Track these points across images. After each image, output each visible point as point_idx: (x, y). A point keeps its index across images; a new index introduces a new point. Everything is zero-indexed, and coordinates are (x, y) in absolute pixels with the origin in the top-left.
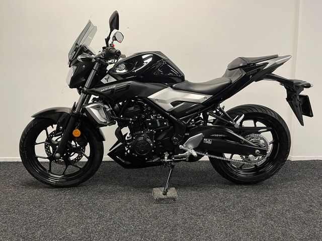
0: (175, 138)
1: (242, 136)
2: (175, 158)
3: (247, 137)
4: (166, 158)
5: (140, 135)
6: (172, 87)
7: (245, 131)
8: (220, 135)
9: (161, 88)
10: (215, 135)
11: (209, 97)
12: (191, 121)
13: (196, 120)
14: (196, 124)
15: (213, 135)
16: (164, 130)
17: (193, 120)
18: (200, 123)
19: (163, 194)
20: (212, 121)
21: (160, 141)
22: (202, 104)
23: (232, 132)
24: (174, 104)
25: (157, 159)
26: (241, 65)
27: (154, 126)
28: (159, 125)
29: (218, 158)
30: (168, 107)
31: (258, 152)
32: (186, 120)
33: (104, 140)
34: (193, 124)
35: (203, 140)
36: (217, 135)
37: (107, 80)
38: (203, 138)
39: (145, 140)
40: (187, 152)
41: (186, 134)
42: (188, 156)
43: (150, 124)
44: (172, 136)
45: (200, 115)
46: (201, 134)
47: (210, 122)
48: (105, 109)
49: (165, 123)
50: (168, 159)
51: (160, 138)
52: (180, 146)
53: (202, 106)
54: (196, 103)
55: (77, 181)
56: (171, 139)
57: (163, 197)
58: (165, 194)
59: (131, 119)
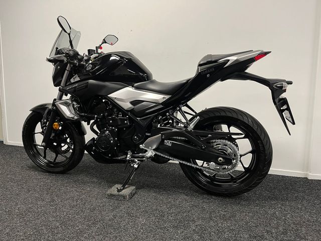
0: (135, 137)
4: (129, 156)
6: (133, 86)
8: (182, 138)
9: (120, 87)
10: (177, 138)
11: (167, 97)
15: (175, 138)
16: (126, 128)
22: (162, 104)
24: (134, 103)
25: (123, 157)
28: (120, 123)
30: (127, 106)
31: (220, 160)
35: (163, 141)
36: (180, 138)
37: (74, 79)
38: (163, 139)
39: (106, 136)
41: (147, 134)
43: (111, 122)
44: (133, 135)
46: (160, 134)
48: (73, 105)
49: (126, 122)
52: (141, 146)
53: (161, 106)
54: (156, 103)
56: (132, 137)
59: (96, 116)
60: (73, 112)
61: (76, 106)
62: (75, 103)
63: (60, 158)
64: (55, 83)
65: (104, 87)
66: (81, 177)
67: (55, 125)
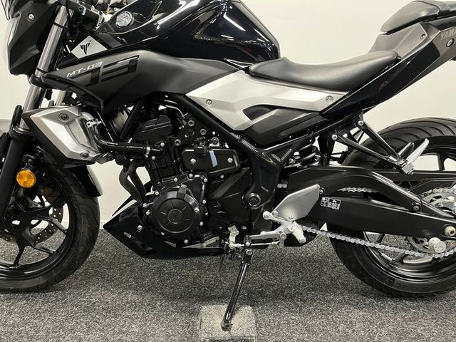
0: (253, 195)
1: (413, 192)
2: (253, 241)
3: (426, 195)
4: (232, 239)
5: (171, 187)
6: (247, 71)
7: (421, 182)
8: (360, 190)
9: (217, 71)
10: (349, 189)
11: (338, 95)
12: (291, 156)
13: (303, 154)
14: (304, 163)
15: (344, 190)
16: (227, 175)
17: (297, 153)
18: (313, 160)
19: (223, 328)
20: (339, 156)
21: (219, 200)
22: (321, 113)
23: (389, 183)
24: (252, 112)
25: (213, 240)
26: (424, 14)
27: (204, 166)
28: (215, 163)
29: (352, 240)
30: (237, 120)
31: (453, 232)
32: (279, 152)
33: (99, 195)
34: (297, 161)
35: (320, 199)
36: (354, 190)
37: (84, 48)
38: (321, 196)
39: (180, 197)
40: (280, 229)
41: (280, 186)
42: (284, 238)
43: (193, 161)
44: (247, 190)
45: (314, 141)
46: (316, 186)
47: (335, 159)
48: (83, 122)
49: (230, 160)
50: (236, 242)
51: (219, 193)
52: (266, 213)
53: (320, 119)
54: (308, 111)
55: (40, 281)
56: (243, 195)
57: (223, 334)
58: (227, 327)
59: (148, 149)
60: (84, 139)
61: (92, 124)
62: (87, 116)
63: (32, 255)
64: (15, 66)
65: (177, 71)
66: (97, 295)
67: (21, 177)
